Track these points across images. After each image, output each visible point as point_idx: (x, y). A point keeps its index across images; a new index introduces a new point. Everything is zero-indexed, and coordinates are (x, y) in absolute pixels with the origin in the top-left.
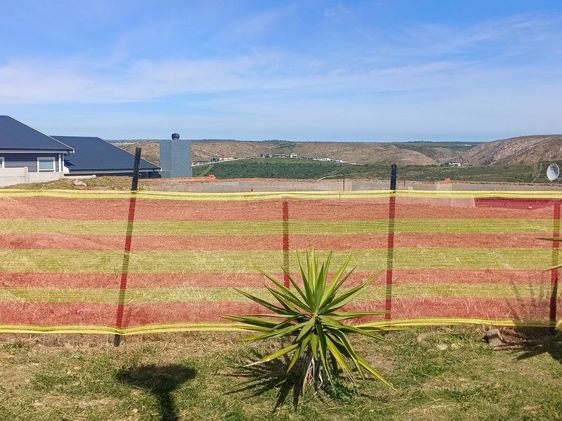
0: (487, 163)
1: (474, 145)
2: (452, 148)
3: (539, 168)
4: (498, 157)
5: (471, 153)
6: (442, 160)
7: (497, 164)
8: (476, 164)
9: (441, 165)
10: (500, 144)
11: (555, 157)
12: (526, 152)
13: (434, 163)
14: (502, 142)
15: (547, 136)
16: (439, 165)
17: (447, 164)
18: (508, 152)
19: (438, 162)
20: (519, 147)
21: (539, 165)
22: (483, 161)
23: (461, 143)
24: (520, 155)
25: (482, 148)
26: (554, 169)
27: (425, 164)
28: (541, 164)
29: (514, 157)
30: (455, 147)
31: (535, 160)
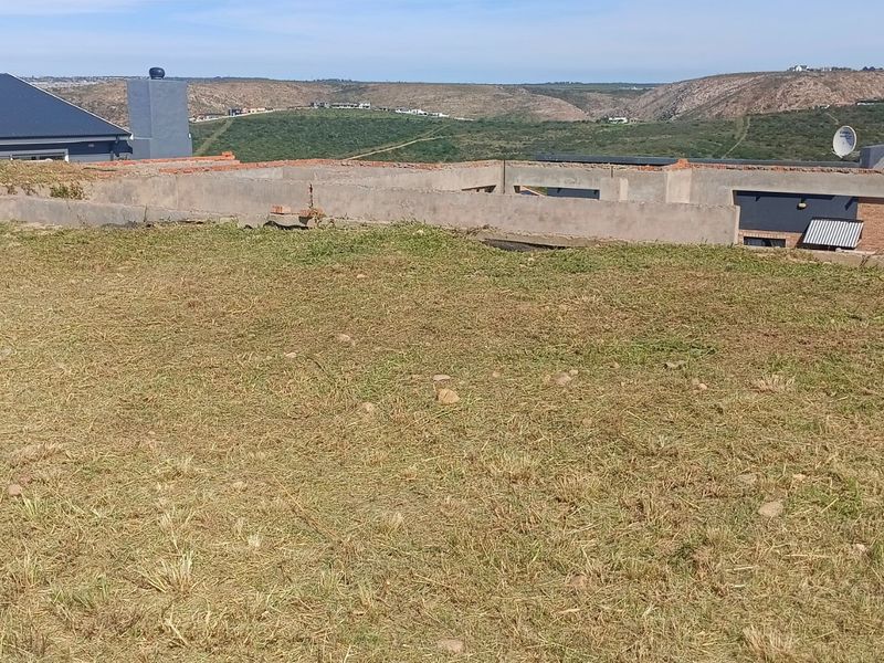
0: (666, 116)
1: (646, 88)
2: (614, 92)
3: (745, 125)
4: (683, 108)
5: (643, 101)
6: (598, 113)
7: (680, 119)
8: (650, 119)
9: (597, 122)
10: (687, 87)
11: (769, 106)
12: (724, 99)
13: (586, 118)
14: (689, 84)
15: (759, 74)
16: (594, 120)
17: (606, 120)
18: (699, 99)
19: (591, 115)
20: (716, 91)
21: (745, 121)
22: (659, 113)
23: (626, 85)
24: (717, 105)
25: (660, 94)
26: (847, 135)
27: (572, 120)
28: (749, 118)
29: (708, 106)
30: (617, 91)
31: (739, 113)
